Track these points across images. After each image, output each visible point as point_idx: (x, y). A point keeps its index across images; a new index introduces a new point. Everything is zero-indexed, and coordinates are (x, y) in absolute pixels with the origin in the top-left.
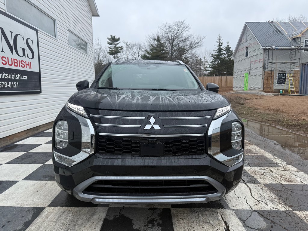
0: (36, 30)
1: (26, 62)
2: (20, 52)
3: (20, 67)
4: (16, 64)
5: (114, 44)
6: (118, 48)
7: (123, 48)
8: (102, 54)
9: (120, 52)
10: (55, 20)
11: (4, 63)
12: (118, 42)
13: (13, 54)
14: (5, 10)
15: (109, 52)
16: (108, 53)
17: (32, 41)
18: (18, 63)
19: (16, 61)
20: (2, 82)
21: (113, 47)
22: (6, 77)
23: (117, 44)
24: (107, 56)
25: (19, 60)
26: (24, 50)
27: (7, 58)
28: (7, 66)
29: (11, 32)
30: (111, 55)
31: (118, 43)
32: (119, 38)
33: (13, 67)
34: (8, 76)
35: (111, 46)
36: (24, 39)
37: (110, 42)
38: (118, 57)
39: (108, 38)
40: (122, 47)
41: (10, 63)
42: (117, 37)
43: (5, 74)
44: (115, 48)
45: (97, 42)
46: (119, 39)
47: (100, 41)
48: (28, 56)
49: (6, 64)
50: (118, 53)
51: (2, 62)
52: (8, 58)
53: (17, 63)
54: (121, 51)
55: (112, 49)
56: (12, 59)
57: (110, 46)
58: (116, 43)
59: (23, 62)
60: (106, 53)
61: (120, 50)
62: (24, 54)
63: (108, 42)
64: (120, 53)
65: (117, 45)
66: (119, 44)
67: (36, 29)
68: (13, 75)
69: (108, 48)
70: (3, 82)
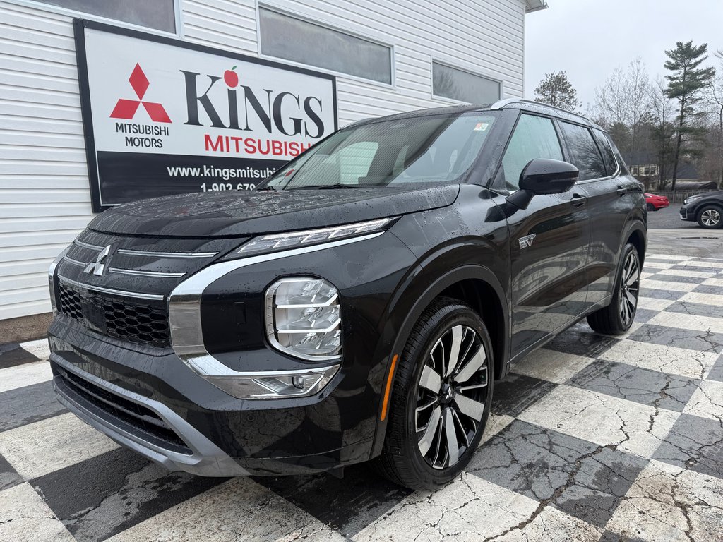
0: (333, 78)
1: (302, 144)
2: (289, 126)
3: (286, 154)
4: (277, 151)
5: (686, 67)
6: (697, 74)
7: (713, 73)
8: (646, 99)
9: (702, 86)
10: (392, 46)
11: (251, 149)
12: (698, 59)
13: (270, 131)
14: (257, 53)
15: (668, 91)
16: (664, 92)
17: (320, 102)
18: (283, 148)
19: (277, 145)
20: (244, 185)
21: (682, 74)
22: (254, 174)
23: (697, 63)
24: (660, 102)
25: (285, 143)
26: (297, 122)
27: (257, 141)
28: (258, 156)
29: (269, 92)
30: (671, 97)
31: (700, 61)
32: (706, 45)
33: (270, 156)
34: (259, 173)
35: (676, 74)
36: (298, 100)
37: (673, 61)
38: (697, 100)
39: (667, 53)
40: (710, 69)
41: (265, 150)
42: (696, 45)
43: (251, 171)
44: (687, 76)
45: (635, 69)
46: (703, 49)
47: (644, 64)
48: (307, 133)
49: (254, 151)
50: (696, 88)
51: (246, 150)
52: (259, 141)
53: (280, 148)
54: (706, 81)
55: (678, 81)
56: (268, 141)
57: (672, 73)
58: (693, 61)
59: (293, 146)
60: (660, 94)
61: (704, 78)
62: (298, 130)
63: (669, 63)
64: (702, 89)
65: (694, 67)
66: (703, 62)
67: (329, 75)
68: (270, 171)
69: (665, 79)
70: (247, 185)
